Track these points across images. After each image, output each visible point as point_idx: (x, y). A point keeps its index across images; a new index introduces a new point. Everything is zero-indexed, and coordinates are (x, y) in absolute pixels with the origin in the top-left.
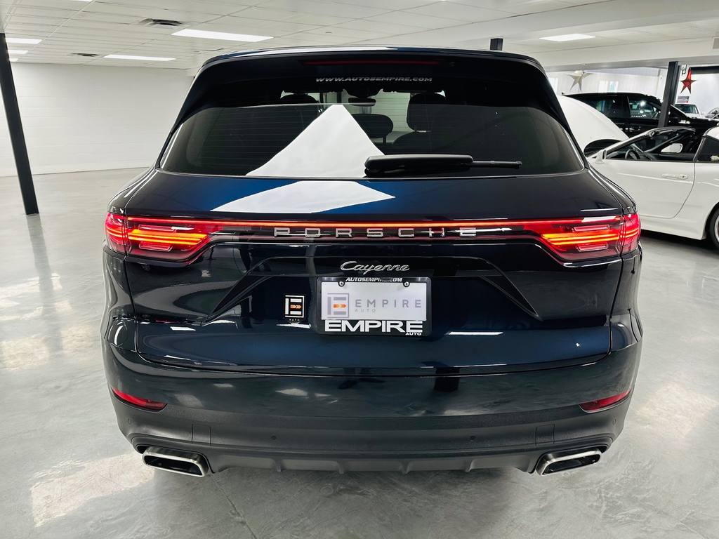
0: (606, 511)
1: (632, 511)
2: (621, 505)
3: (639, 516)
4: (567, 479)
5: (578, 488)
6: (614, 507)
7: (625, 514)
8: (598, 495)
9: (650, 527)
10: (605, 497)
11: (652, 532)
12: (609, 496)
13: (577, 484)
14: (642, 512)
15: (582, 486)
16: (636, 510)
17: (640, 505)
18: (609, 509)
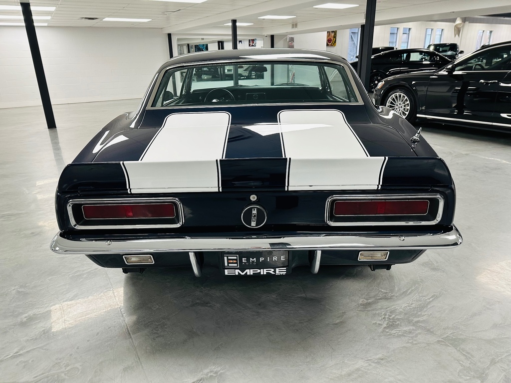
0: (385, 327)
1: (405, 329)
2: (398, 324)
3: (410, 332)
4: (363, 305)
5: (369, 311)
6: (392, 325)
7: (399, 331)
8: (383, 316)
9: (415, 340)
10: (388, 318)
11: (416, 344)
12: (391, 318)
13: (369, 309)
14: (413, 330)
15: (373, 310)
16: (409, 328)
17: (413, 325)
18: (388, 326)
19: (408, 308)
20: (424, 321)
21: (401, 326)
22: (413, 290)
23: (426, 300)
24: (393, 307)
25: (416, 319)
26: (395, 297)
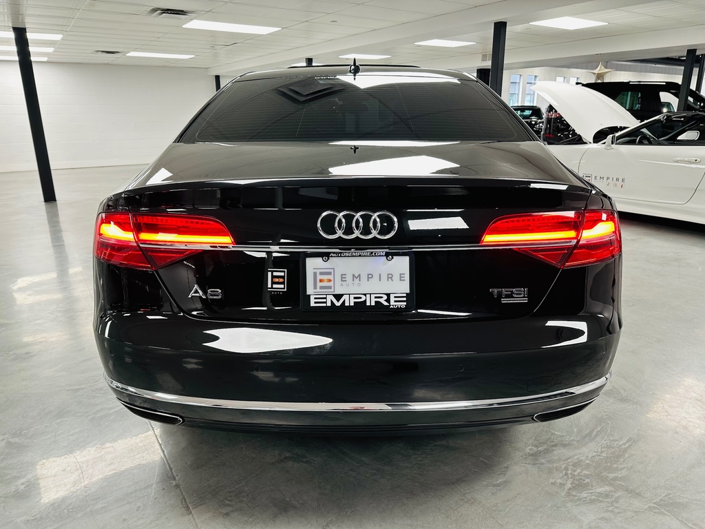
0: (570, 489)
1: (599, 490)
2: (588, 483)
3: (607, 496)
4: (532, 455)
5: (542, 464)
6: (579, 485)
7: (591, 493)
8: (564, 472)
9: (617, 508)
10: (571, 474)
11: (619, 513)
12: (576, 473)
13: (542, 461)
14: (611, 491)
15: (548, 462)
16: (604, 489)
17: (610, 485)
18: (573, 487)
19: (598, 458)
20: (624, 477)
21: (592, 486)
22: (599, 431)
23: (621, 446)
24: (576, 458)
25: (612, 476)
26: (575, 442)
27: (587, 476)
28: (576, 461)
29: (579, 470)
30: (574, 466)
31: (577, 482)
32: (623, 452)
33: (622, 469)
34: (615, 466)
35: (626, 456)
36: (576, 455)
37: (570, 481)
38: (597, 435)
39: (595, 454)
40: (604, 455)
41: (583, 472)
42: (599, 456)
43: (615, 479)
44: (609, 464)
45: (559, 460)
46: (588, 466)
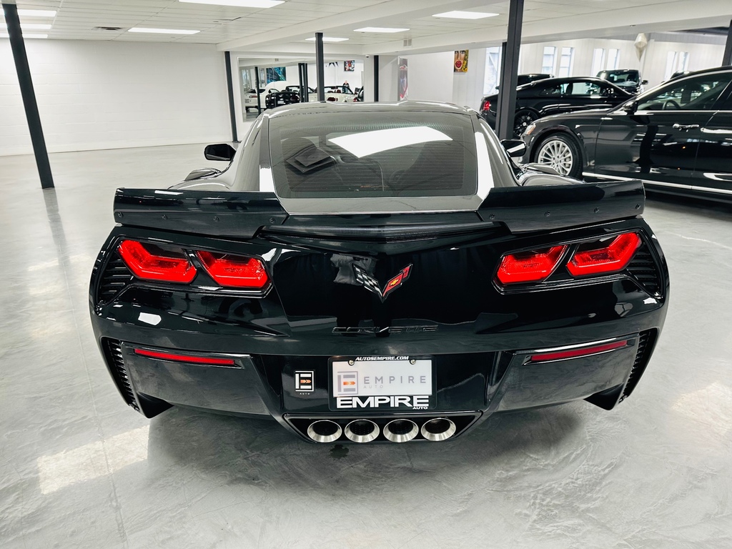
0: (535, 521)
1: (567, 523)
2: (556, 515)
5: (510, 491)
6: (546, 516)
8: (532, 501)
10: (540, 504)
12: (544, 503)
13: (511, 487)
14: (580, 524)
15: (517, 489)
17: (580, 516)
18: (541, 518)
19: (571, 485)
20: (596, 508)
21: (560, 518)
22: (578, 454)
23: (599, 472)
24: (547, 485)
25: (583, 506)
26: (550, 467)
27: (556, 506)
28: (547, 489)
29: (548, 500)
30: (544, 494)
31: (544, 513)
32: (601, 479)
33: (596, 499)
34: (589, 495)
35: (604, 483)
36: (547, 482)
37: (536, 512)
38: (575, 459)
39: (570, 480)
40: (579, 482)
41: (553, 502)
42: (573, 483)
43: (588, 510)
44: (583, 493)
45: (529, 487)
46: (560, 494)
